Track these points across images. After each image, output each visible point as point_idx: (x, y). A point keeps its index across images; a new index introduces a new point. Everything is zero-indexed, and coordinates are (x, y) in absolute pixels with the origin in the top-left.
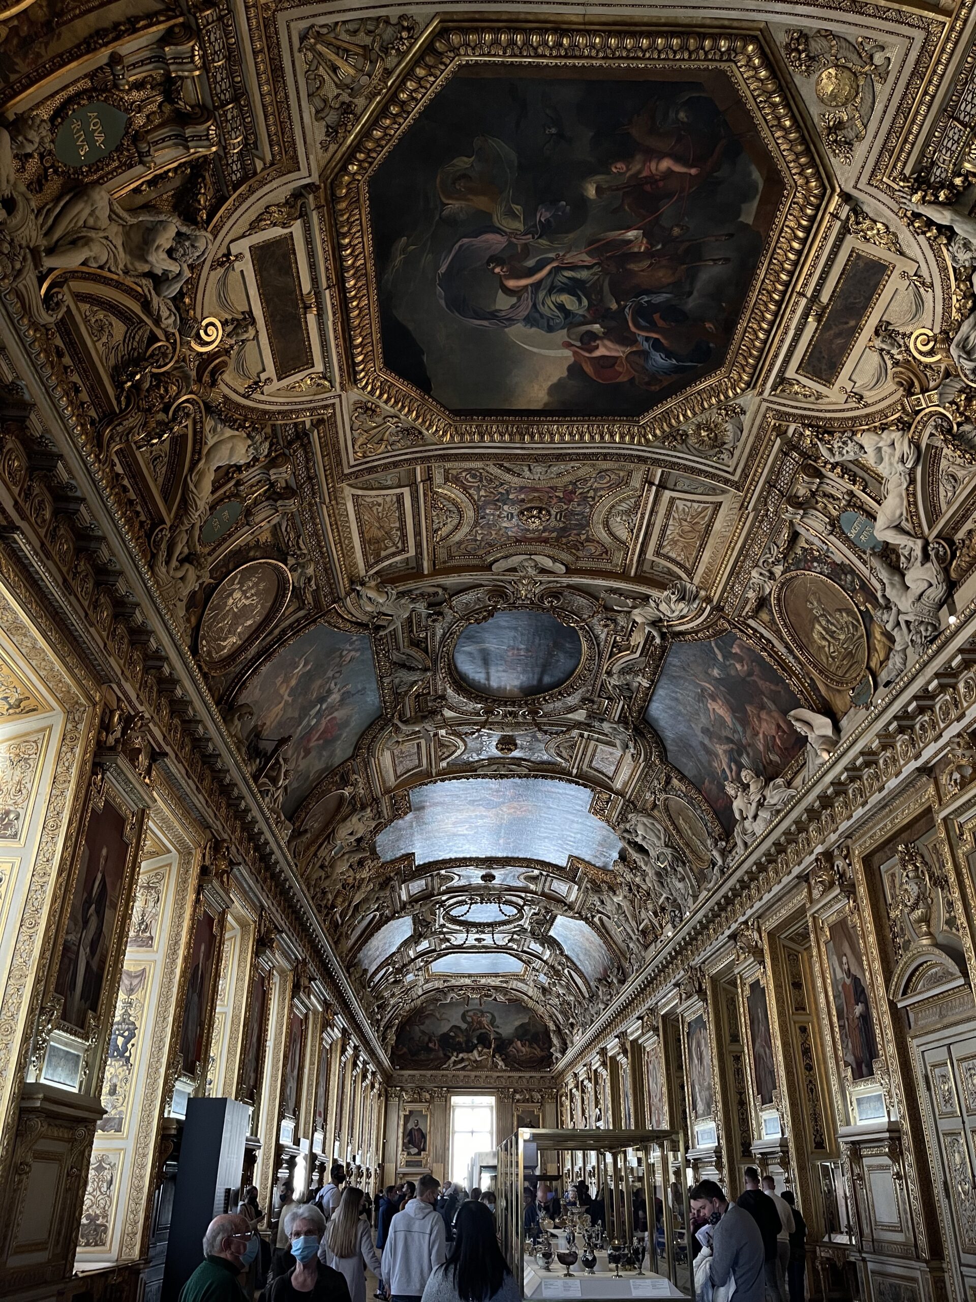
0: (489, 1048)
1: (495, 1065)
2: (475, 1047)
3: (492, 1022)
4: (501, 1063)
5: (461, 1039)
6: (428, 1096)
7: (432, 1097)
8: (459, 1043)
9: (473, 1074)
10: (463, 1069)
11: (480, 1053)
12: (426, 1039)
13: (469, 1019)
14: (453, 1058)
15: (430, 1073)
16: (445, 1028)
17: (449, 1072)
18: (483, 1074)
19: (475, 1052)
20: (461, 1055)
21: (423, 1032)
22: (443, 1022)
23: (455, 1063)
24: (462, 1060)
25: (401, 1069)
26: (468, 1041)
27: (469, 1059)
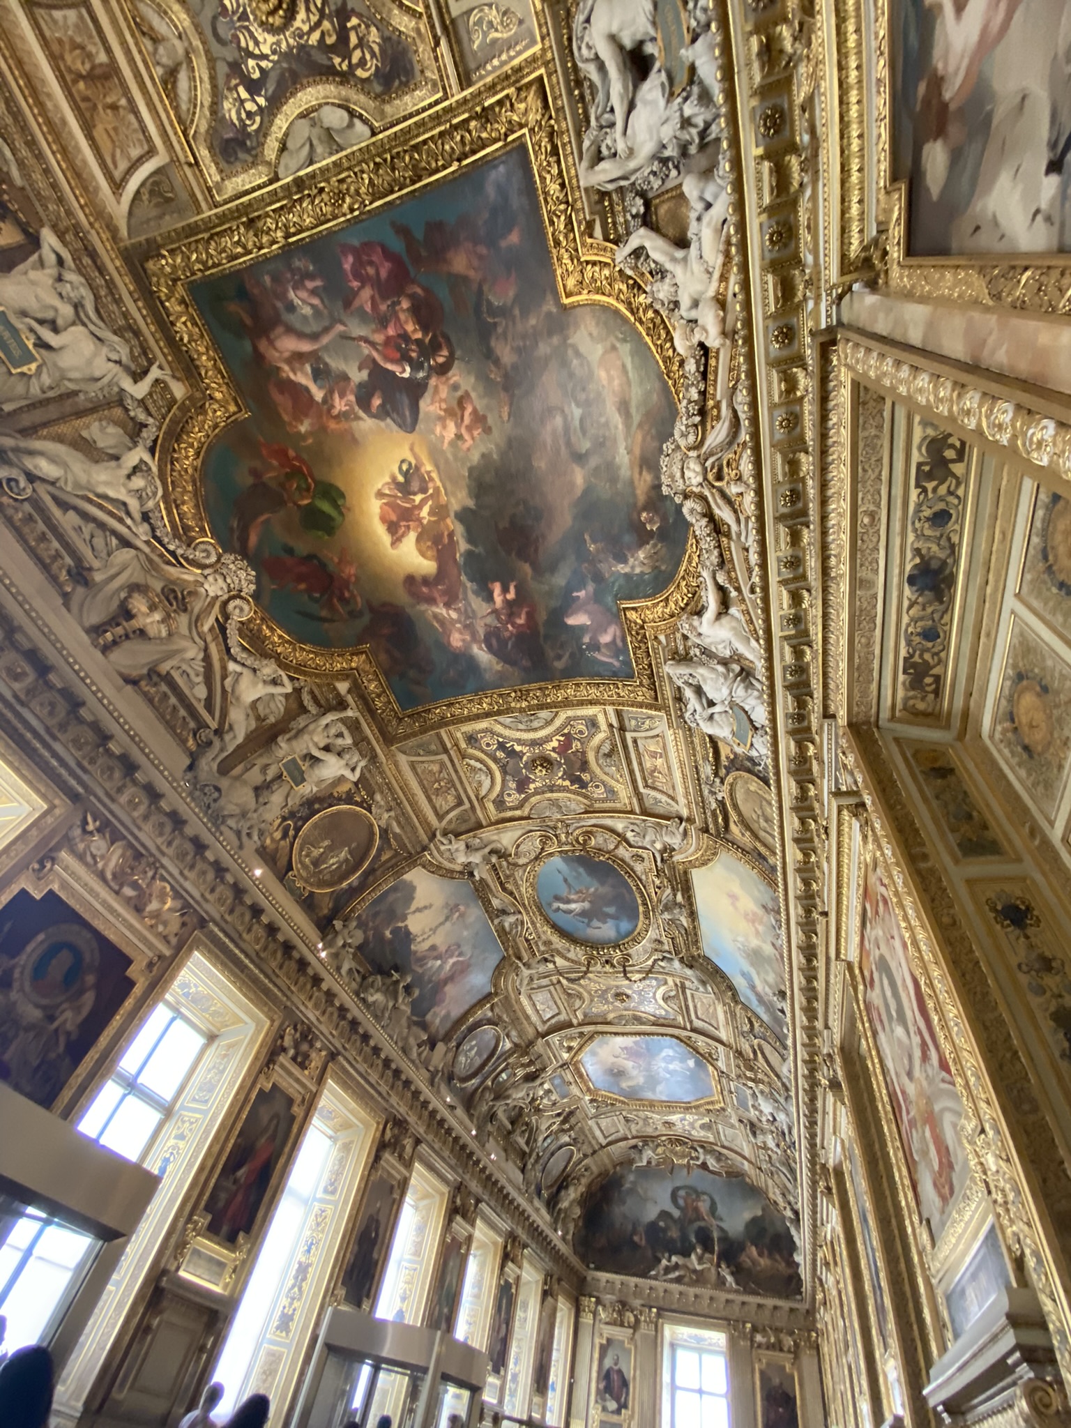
0: (712, 1252)
1: (721, 1282)
2: (693, 1249)
3: (713, 1209)
4: (729, 1279)
5: (674, 1233)
6: (632, 1319)
7: (637, 1321)
8: (672, 1241)
9: (692, 1291)
10: (678, 1280)
11: (700, 1260)
12: (630, 1227)
13: (681, 1202)
14: (664, 1262)
15: (633, 1281)
16: (651, 1213)
17: (658, 1285)
18: (706, 1292)
19: (693, 1257)
20: (674, 1259)
21: (625, 1217)
22: (649, 1206)
23: (668, 1270)
24: (676, 1267)
25: (598, 1269)
26: (684, 1237)
27: (686, 1267)
